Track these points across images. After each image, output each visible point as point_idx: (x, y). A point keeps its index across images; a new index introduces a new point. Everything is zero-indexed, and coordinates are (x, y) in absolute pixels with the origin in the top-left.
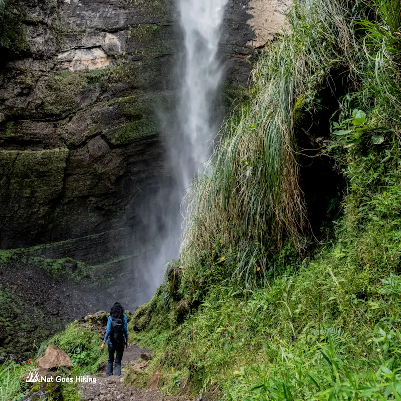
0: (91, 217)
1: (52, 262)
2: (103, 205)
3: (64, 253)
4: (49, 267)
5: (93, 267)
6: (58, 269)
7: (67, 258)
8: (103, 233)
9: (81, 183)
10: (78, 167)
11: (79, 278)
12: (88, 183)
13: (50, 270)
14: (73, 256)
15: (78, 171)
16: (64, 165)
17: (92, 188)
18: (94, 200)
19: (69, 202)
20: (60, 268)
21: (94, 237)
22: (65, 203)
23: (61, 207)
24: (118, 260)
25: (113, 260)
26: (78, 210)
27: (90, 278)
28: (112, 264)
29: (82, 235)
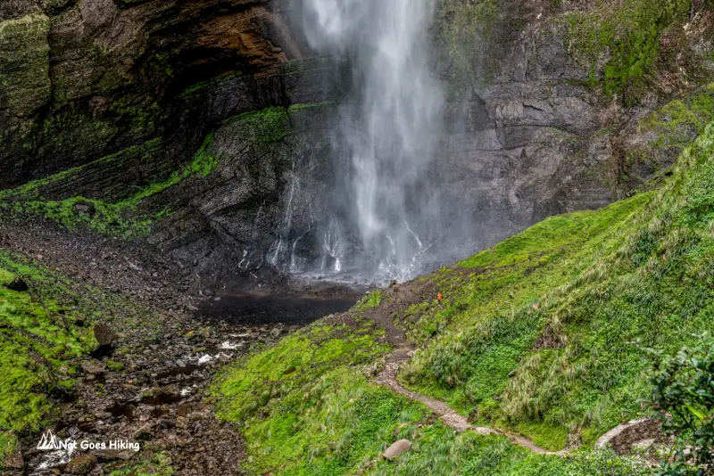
0: (100, 128)
1: (58, 207)
2: (116, 108)
3: (70, 190)
4: (57, 215)
5: (115, 206)
6: (69, 217)
7: (78, 197)
8: (121, 152)
9: (77, 75)
10: (67, 46)
11: (102, 227)
12: (87, 73)
13: (60, 220)
14: (84, 194)
15: (68, 53)
16: (47, 47)
17: (96, 80)
18: (101, 101)
19: (63, 109)
20: (72, 214)
21: (108, 160)
22: (58, 112)
23: (52, 119)
24: (151, 193)
25: (142, 192)
26: (78, 119)
27: (118, 224)
28: (142, 199)
29: (91, 159)
